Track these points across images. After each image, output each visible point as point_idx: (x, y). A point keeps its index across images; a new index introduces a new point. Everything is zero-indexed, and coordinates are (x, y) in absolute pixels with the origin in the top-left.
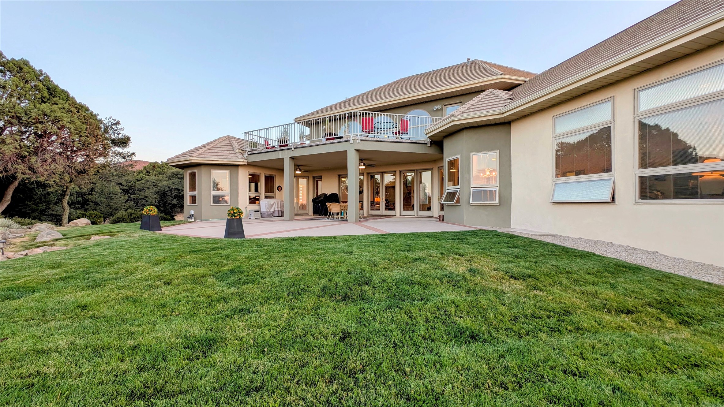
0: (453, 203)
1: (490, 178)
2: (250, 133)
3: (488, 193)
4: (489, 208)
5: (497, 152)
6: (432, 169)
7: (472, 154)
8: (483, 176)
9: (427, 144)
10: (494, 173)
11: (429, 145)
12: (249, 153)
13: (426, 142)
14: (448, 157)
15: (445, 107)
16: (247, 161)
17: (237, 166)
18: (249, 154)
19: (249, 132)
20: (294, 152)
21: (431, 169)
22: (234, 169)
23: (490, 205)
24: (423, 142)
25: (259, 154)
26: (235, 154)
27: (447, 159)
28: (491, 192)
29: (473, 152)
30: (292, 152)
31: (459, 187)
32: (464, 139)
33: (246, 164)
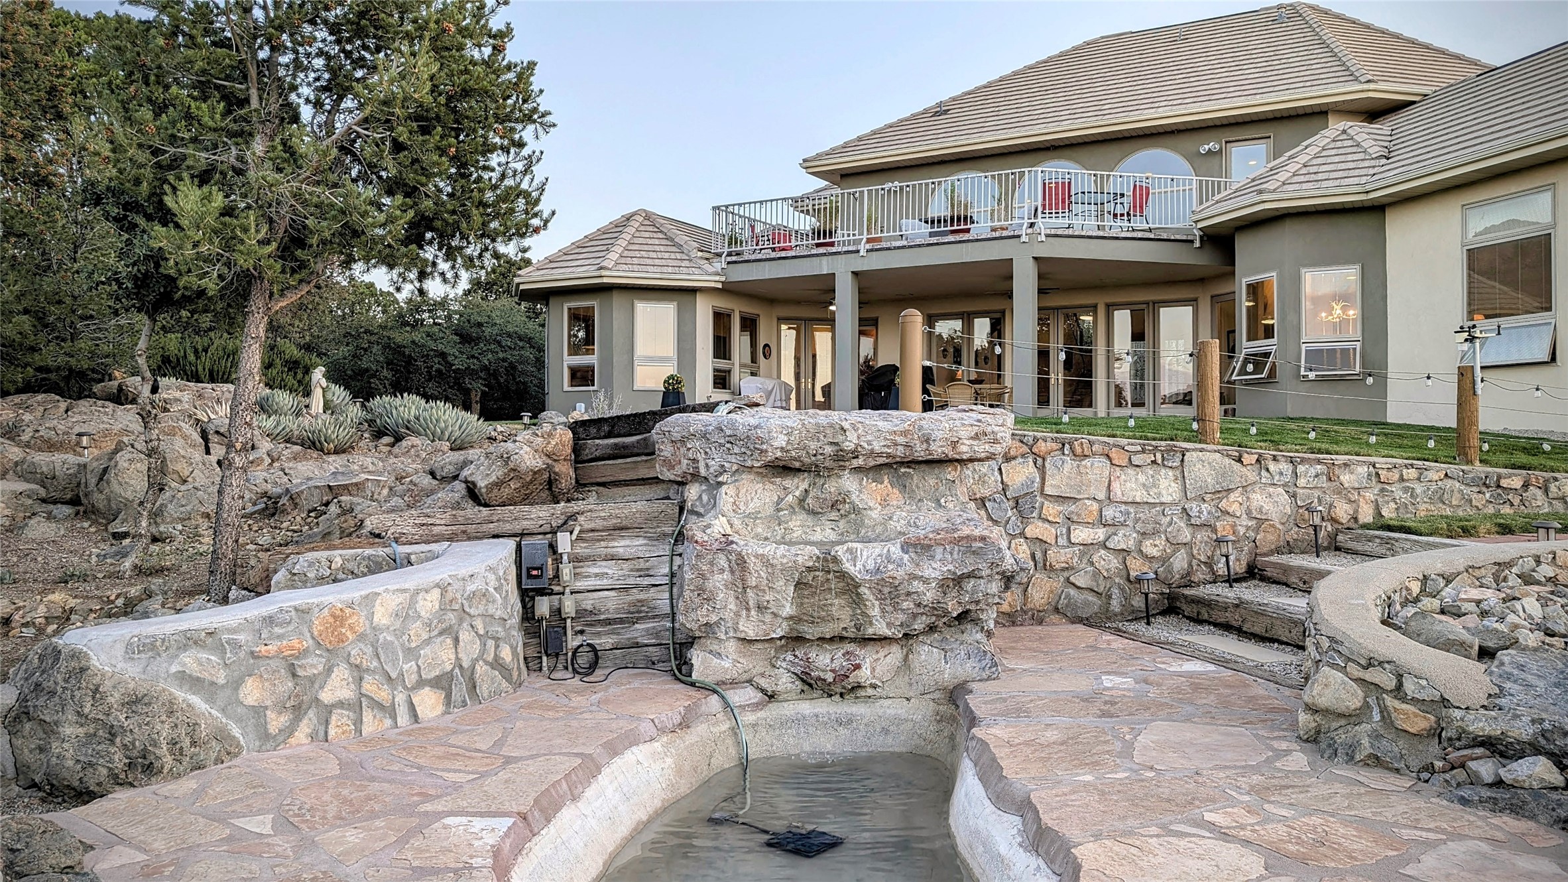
0: (1263, 376)
1: (1343, 323)
2: (731, 209)
3: (1338, 355)
4: (1341, 386)
5: (1358, 267)
6: (1196, 300)
7: (1303, 271)
8: (1326, 317)
9: (1192, 242)
10: (1351, 312)
11: (1197, 244)
12: (729, 259)
13: (1190, 238)
14: (1245, 276)
15: (1228, 145)
16: (723, 279)
17: (693, 291)
18: (729, 263)
19: (727, 207)
20: (866, 260)
21: (1192, 301)
22: (687, 298)
23: (1341, 379)
24: (1184, 238)
25: (762, 264)
26: (690, 260)
27: (1244, 280)
28: (1345, 352)
29: (1305, 266)
30: (860, 261)
31: (1274, 341)
32: (1285, 240)
33: (720, 286)
